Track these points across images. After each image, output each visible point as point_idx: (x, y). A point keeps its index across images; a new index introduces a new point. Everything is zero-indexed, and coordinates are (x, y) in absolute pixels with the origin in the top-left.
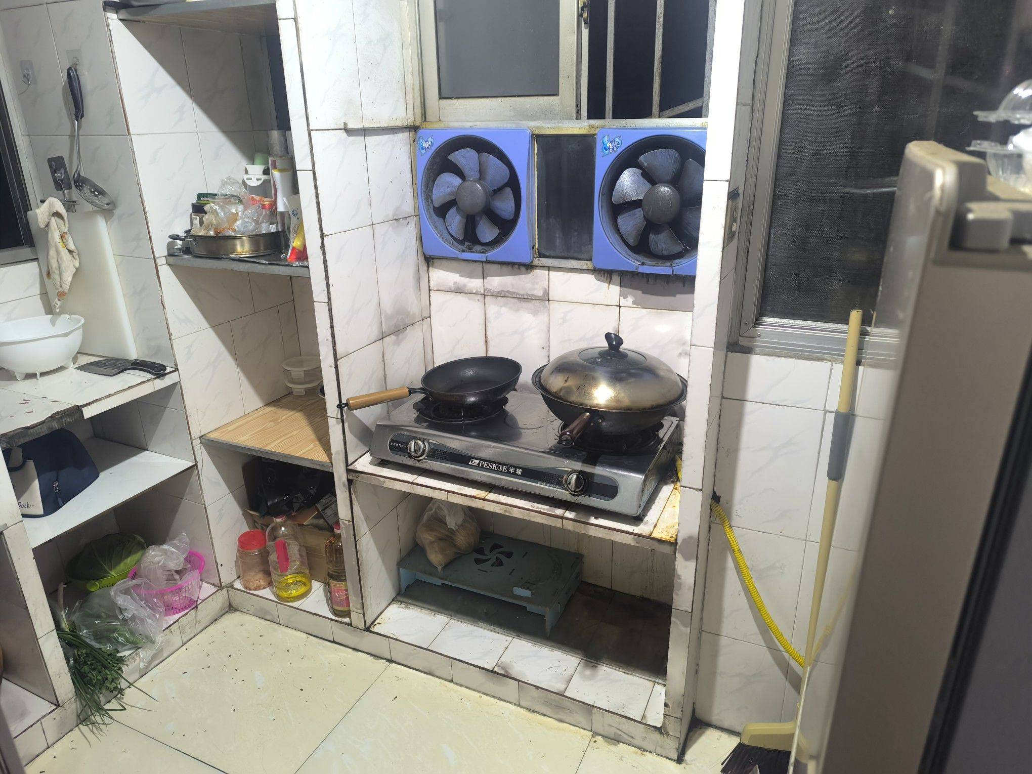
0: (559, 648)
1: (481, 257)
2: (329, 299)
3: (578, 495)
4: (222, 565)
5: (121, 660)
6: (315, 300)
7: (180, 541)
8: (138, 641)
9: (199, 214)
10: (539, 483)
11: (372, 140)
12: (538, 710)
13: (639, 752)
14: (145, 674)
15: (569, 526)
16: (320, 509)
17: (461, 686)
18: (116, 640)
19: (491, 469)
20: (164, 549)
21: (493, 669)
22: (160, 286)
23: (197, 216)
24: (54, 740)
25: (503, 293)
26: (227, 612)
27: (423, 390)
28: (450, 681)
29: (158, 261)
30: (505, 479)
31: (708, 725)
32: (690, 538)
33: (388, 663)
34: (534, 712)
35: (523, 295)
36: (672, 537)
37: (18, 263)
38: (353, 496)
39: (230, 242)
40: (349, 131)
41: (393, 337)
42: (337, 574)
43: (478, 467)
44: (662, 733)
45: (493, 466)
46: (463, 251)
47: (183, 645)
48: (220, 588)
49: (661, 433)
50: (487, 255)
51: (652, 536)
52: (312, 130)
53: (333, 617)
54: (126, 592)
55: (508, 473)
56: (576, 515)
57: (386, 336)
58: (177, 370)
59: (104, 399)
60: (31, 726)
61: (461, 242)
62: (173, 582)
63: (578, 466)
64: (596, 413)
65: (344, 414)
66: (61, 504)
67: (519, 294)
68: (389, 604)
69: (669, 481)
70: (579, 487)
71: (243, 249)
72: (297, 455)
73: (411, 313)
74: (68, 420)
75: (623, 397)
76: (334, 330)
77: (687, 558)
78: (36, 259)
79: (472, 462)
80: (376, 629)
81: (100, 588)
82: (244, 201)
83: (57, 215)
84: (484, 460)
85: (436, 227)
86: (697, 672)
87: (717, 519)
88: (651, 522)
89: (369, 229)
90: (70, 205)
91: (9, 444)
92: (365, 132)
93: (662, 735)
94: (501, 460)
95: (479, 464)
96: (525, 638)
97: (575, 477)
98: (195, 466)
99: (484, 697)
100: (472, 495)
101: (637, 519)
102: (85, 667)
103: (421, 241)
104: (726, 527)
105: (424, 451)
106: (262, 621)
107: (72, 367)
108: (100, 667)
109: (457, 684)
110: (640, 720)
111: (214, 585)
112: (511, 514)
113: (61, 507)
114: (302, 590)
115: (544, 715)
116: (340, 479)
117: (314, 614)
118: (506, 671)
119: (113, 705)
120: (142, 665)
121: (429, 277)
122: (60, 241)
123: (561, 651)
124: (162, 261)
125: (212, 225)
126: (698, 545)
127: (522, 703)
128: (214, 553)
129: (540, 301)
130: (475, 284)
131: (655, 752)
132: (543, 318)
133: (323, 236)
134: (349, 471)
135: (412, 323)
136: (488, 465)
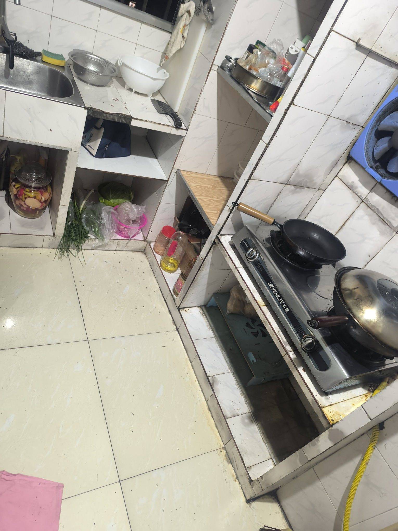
0: (245, 397)
1: (378, 177)
2: (269, 143)
3: (304, 351)
4: (151, 232)
5: (87, 237)
6: (262, 138)
7: (142, 208)
8: (98, 236)
9: (249, 52)
10: (291, 325)
11: (371, 61)
12: (212, 412)
13: (235, 477)
14: (94, 250)
15: (287, 360)
16: (202, 242)
17: (193, 368)
18: (92, 228)
19: (275, 296)
20: (132, 207)
21: (209, 377)
22: (206, 81)
23: (248, 52)
24: (46, 247)
25: (374, 208)
26: (141, 252)
27: (281, 226)
28: (190, 362)
29: (213, 66)
30: (277, 307)
31: (278, 501)
32: (342, 433)
33: (176, 329)
34: (210, 410)
35: (385, 218)
36: (333, 420)
37: (162, 30)
38: (212, 250)
39: (251, 78)
40: (358, 46)
41: (293, 187)
42: (185, 276)
43: (270, 289)
44: (250, 483)
45: (277, 295)
46: (371, 167)
47: (115, 250)
48: (145, 240)
49: (387, 361)
50: (383, 179)
51: (322, 409)
52: (333, 31)
53: (172, 291)
54: (108, 213)
55: (281, 306)
56: (295, 358)
57: (289, 185)
58: (187, 130)
59: (144, 121)
60: (40, 235)
61: (375, 161)
62: (128, 222)
63: (319, 336)
64: (352, 321)
65: (234, 209)
66: (104, 156)
67: (382, 215)
68: (197, 307)
69: (368, 388)
70: (308, 348)
71: (255, 86)
72: (205, 211)
73: (315, 181)
74: (123, 120)
75: (380, 327)
76: (259, 162)
77: (331, 438)
78: (171, 33)
79: (270, 284)
80: (182, 312)
81: (103, 203)
82: (277, 58)
83: (189, 12)
84: (276, 289)
85: (368, 142)
86: (294, 478)
87: (371, 435)
88: (331, 400)
89: (326, 117)
90: (198, 11)
91: (92, 114)
92: (370, 53)
93: (250, 484)
94: (283, 296)
95: (272, 288)
96: (235, 377)
97: (310, 341)
98: (167, 181)
99: (197, 382)
100: (256, 299)
101: (325, 393)
102: (73, 229)
103: (354, 144)
104: (371, 445)
105: (254, 258)
106: (149, 267)
107: (150, 97)
108: (77, 234)
109: (192, 366)
110: (246, 467)
111: (144, 237)
112: (266, 325)
113: (104, 158)
114: (172, 269)
115: (212, 417)
116: (211, 237)
117: (166, 283)
118: (213, 383)
119: (74, 252)
120: (94, 245)
121: (342, 168)
122: (182, 28)
123: (245, 399)
124: (215, 68)
125: (250, 63)
126: (342, 440)
127: (208, 402)
128: (152, 224)
129: (391, 229)
130: (363, 191)
131: (241, 486)
132: (384, 240)
133: (292, 103)
134: (217, 237)
135: (310, 186)
136: (276, 293)
